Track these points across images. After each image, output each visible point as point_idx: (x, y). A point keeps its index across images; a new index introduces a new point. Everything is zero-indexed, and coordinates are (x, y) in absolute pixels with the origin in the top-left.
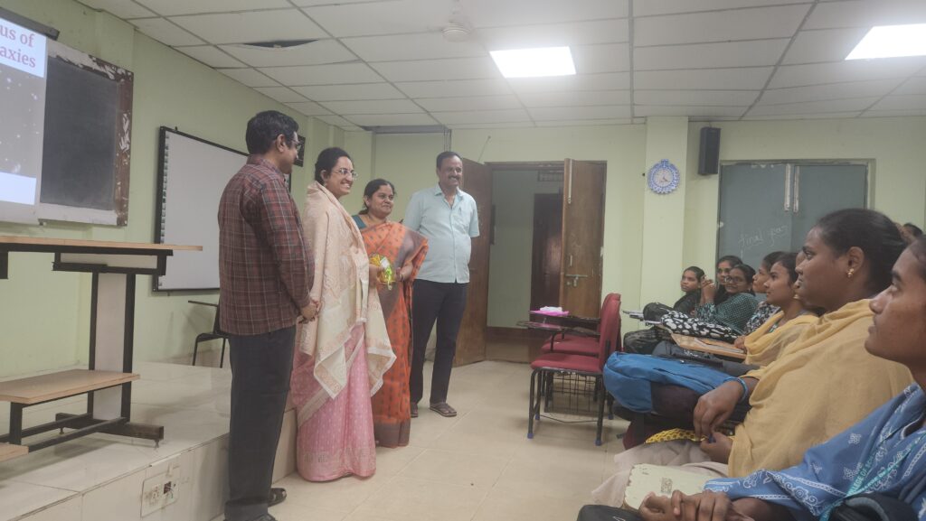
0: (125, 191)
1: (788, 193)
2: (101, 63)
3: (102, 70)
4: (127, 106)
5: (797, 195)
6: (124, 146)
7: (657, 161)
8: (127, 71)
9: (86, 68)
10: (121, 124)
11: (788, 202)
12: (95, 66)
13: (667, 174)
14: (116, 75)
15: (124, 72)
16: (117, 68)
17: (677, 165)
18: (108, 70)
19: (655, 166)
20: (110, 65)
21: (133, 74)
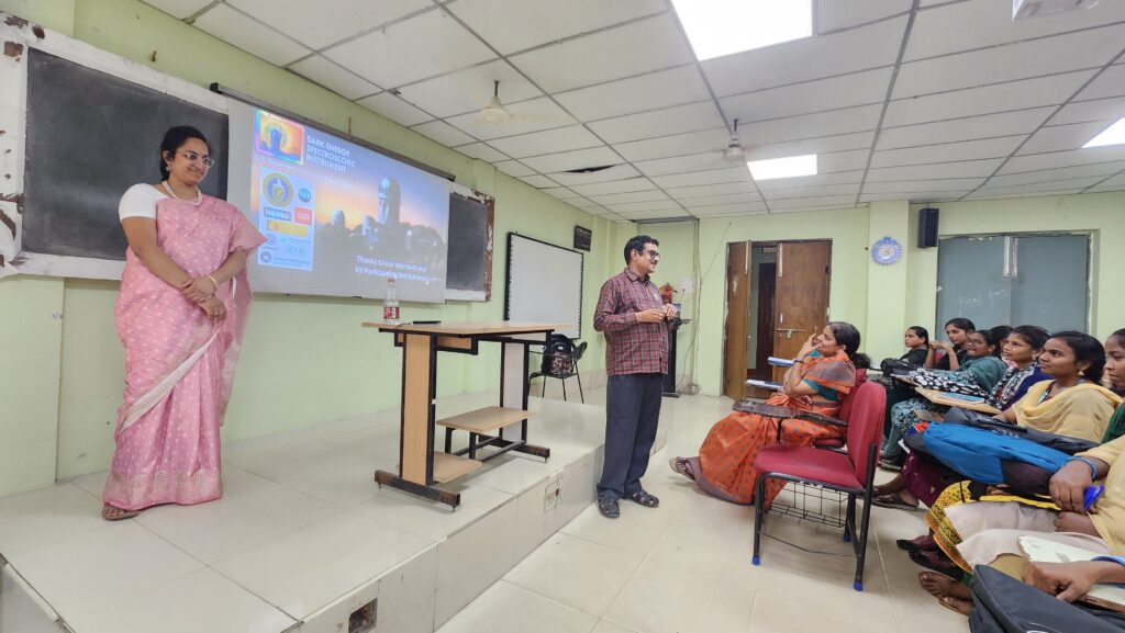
0: (490, 279)
1: (1007, 261)
2: (477, 194)
3: (477, 198)
4: (491, 220)
5: (1015, 264)
6: (489, 248)
7: (880, 237)
8: (491, 197)
9: (469, 198)
10: (488, 233)
11: (1007, 270)
12: (475, 197)
13: (892, 249)
14: (485, 200)
15: (489, 198)
16: (486, 196)
17: (900, 242)
18: (481, 198)
19: (878, 243)
20: (482, 194)
21: (494, 199)
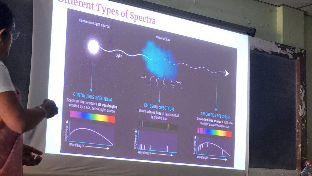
0: (304, 152)
2: (284, 47)
3: (284, 52)
6: (302, 112)
8: (301, 50)
9: (274, 53)
12: (279, 50)
14: (294, 54)
15: (299, 50)
16: (294, 48)
18: (289, 52)
20: (289, 47)
21: (305, 51)
